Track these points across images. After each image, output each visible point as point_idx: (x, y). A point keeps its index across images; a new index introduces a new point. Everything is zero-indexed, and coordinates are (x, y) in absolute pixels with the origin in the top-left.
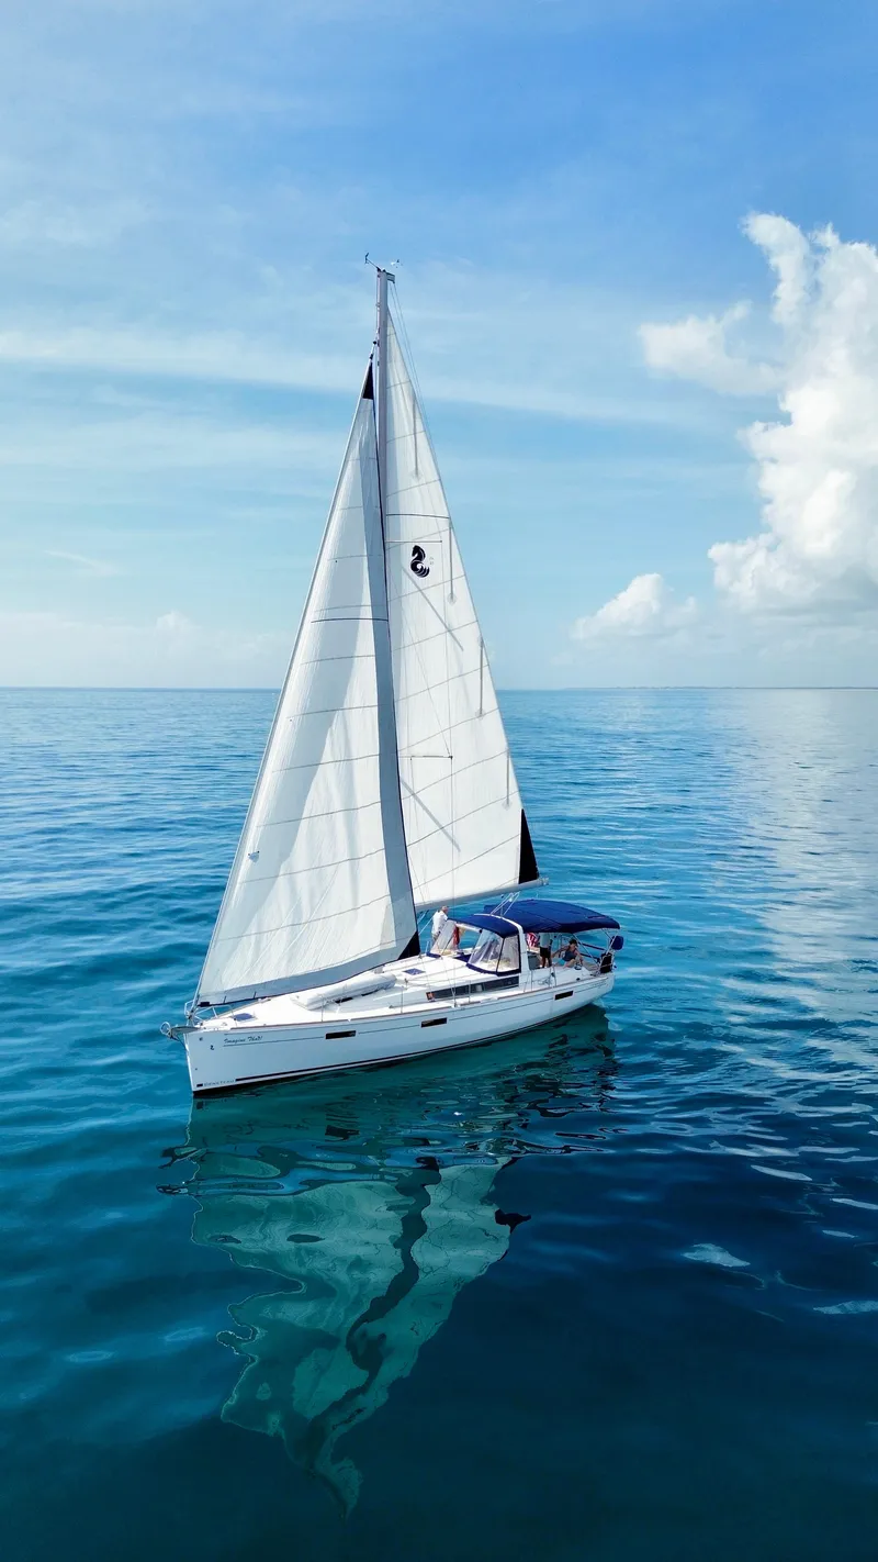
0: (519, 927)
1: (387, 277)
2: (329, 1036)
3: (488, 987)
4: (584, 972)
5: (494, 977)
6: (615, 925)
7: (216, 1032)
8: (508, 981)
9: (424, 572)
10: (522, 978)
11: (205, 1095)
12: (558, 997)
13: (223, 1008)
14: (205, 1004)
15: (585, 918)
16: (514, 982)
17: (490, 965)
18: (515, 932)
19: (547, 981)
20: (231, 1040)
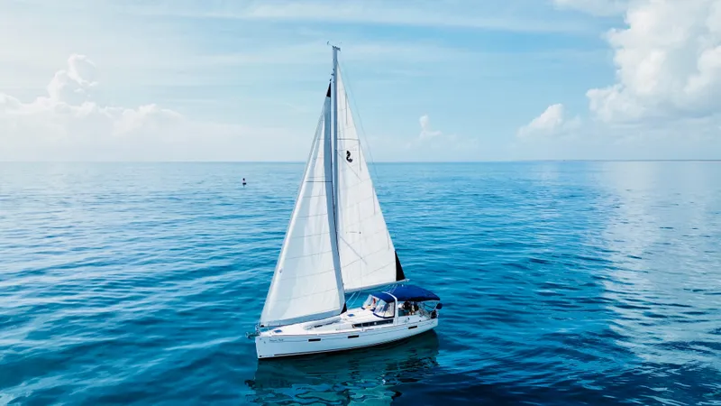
0: (396, 299)
1: (336, 49)
2: (310, 340)
3: (379, 323)
4: (424, 318)
5: (382, 319)
6: (438, 299)
7: (267, 337)
8: (389, 320)
9: (350, 161)
10: (395, 320)
11: (263, 360)
12: (410, 328)
13: (271, 328)
14: (263, 326)
15: (425, 295)
16: (391, 321)
17: (381, 314)
18: (394, 300)
19: (406, 321)
20: (272, 340)
